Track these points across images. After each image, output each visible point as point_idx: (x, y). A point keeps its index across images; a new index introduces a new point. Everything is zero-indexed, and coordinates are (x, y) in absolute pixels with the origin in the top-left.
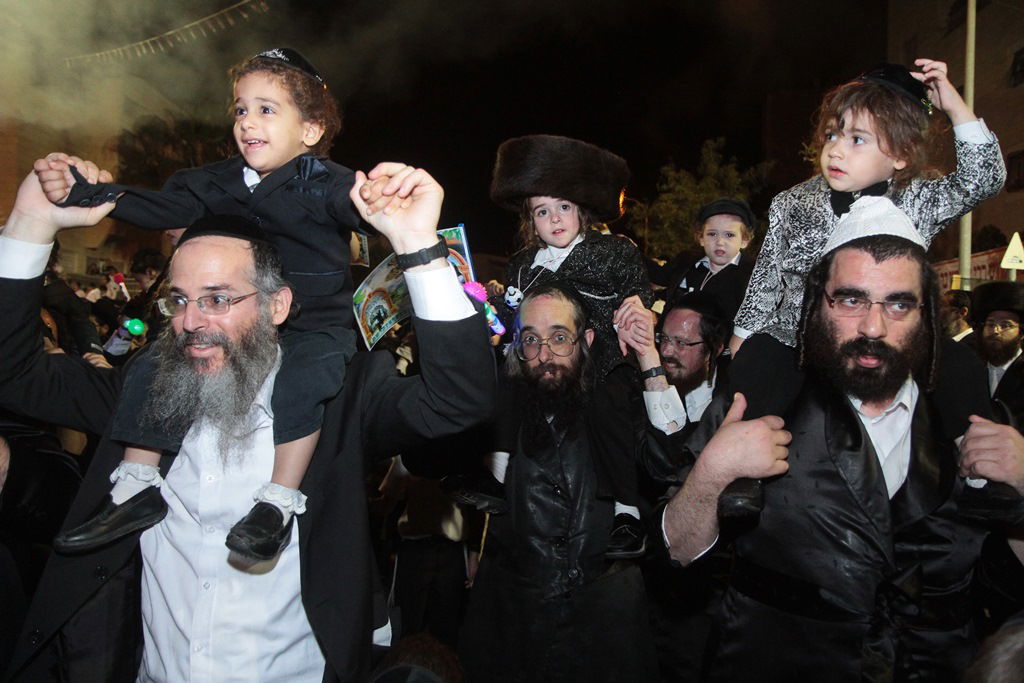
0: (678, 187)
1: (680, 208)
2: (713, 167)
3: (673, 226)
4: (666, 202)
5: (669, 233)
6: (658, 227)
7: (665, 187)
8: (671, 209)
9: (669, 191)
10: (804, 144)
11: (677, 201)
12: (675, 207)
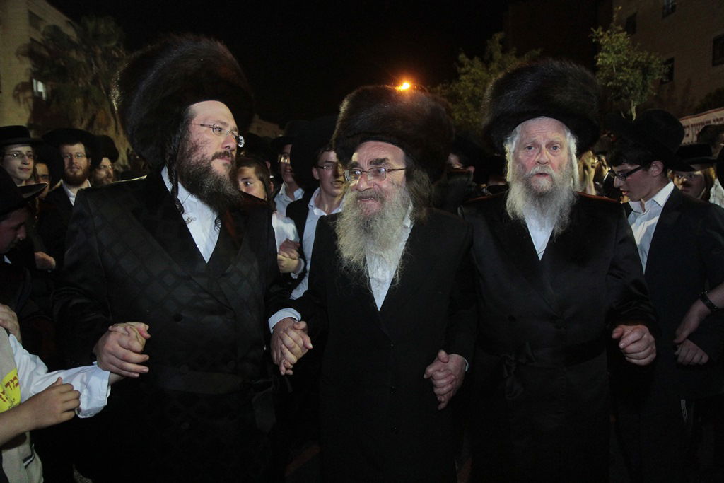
0: (473, 70)
1: (476, 86)
2: (498, 55)
3: (470, 100)
4: (465, 81)
5: (467, 105)
6: (459, 100)
7: (463, 70)
8: (468, 87)
9: (466, 73)
10: (592, 29)
11: (474, 81)
12: (471, 85)
